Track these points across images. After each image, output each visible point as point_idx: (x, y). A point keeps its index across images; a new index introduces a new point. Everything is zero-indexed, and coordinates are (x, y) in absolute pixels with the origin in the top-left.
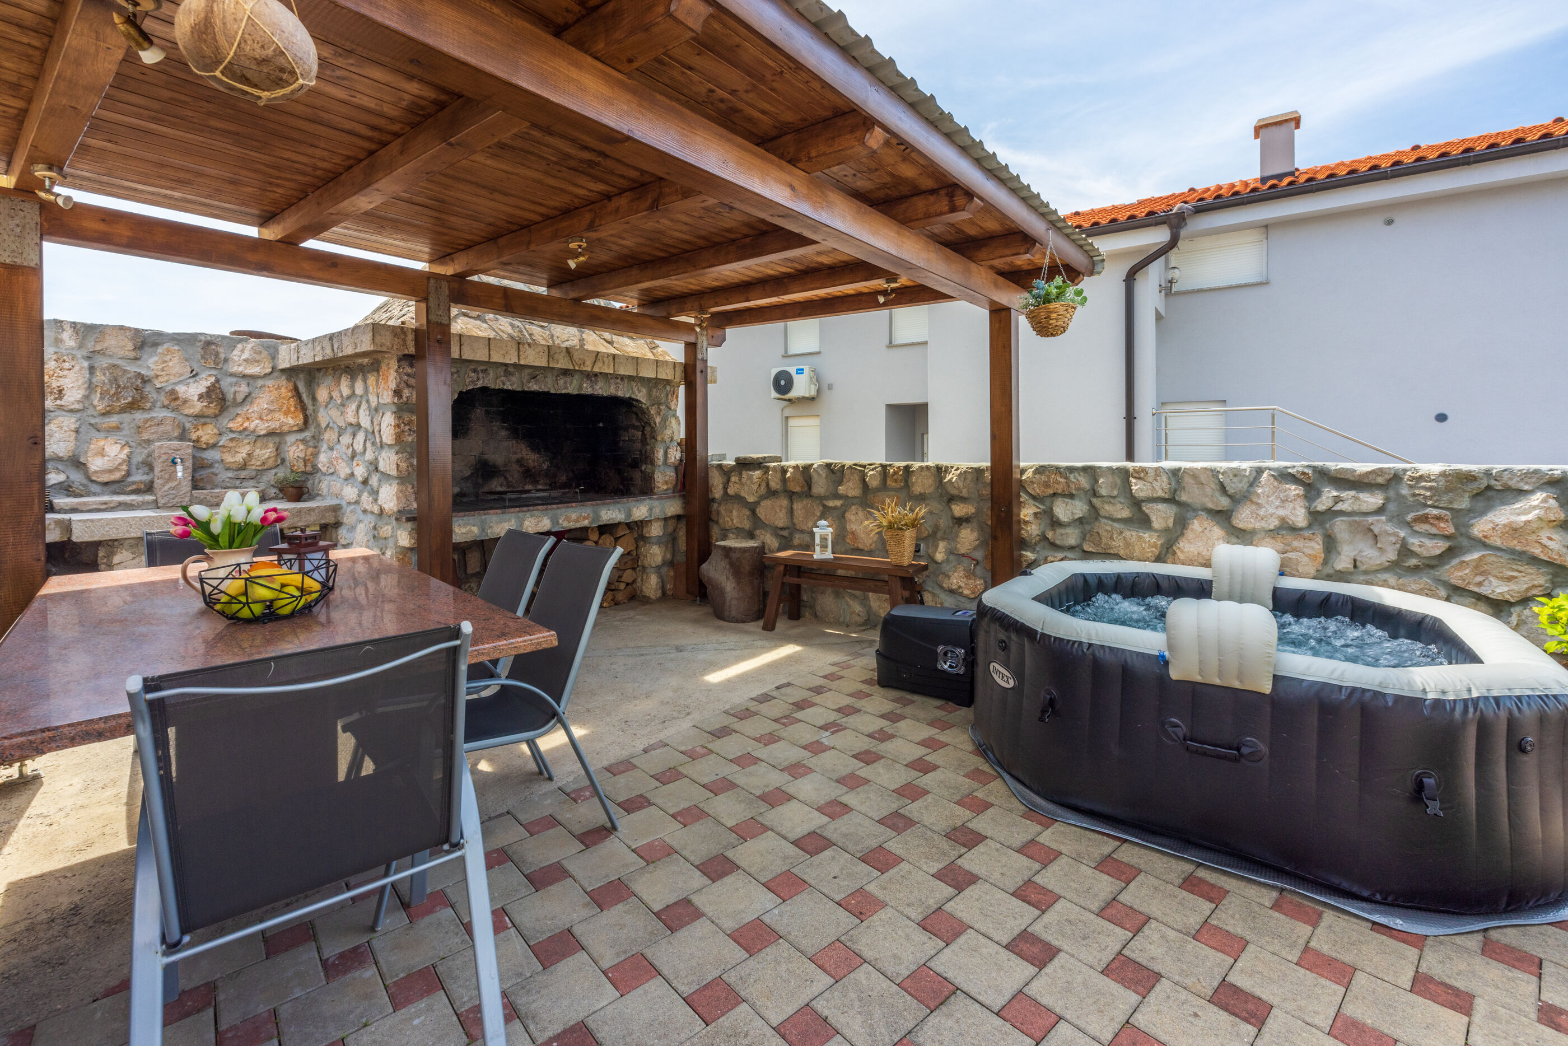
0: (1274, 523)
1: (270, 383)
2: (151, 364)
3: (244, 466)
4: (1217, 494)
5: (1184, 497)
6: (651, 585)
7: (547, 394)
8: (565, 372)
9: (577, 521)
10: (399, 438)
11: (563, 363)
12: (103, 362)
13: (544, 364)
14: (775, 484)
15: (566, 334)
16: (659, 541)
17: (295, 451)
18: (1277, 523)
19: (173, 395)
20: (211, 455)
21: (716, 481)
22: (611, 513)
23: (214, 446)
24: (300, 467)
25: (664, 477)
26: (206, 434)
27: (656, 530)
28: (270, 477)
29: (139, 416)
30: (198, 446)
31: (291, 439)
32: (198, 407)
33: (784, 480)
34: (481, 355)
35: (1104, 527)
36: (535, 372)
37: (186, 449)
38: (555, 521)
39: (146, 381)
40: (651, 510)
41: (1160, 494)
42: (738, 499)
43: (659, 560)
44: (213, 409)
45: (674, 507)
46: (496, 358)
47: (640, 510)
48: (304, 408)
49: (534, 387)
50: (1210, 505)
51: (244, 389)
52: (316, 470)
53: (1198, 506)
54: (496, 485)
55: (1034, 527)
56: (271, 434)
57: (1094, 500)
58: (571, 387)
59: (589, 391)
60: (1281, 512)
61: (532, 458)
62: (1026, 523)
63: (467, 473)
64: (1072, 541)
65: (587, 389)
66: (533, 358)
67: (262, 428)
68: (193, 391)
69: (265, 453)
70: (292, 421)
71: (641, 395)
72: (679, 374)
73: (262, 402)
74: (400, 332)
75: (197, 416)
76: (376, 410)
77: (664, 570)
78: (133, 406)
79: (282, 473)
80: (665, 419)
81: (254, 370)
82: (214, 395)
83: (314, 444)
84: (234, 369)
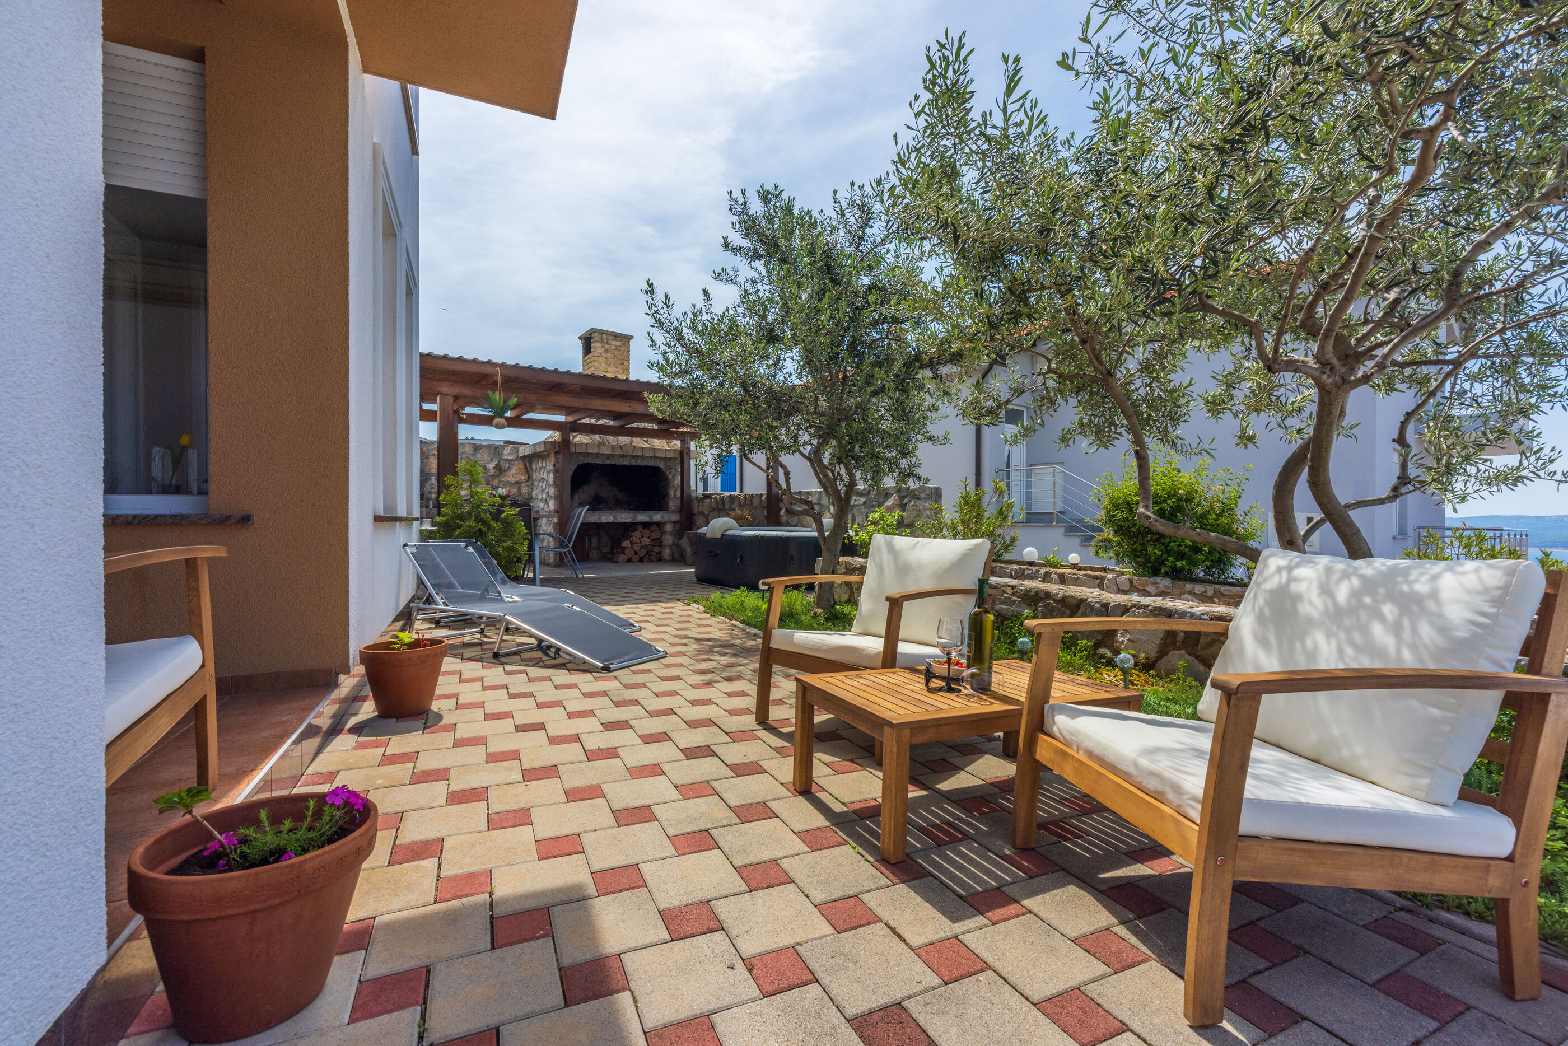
1: (517, 462)
6: (667, 553)
7: (615, 465)
8: (623, 456)
9: (625, 519)
10: (555, 482)
11: (618, 452)
13: (610, 452)
14: (714, 505)
15: (624, 440)
16: (671, 533)
17: (525, 490)
19: (485, 468)
21: (695, 505)
22: (642, 517)
25: (673, 503)
27: (669, 528)
31: (523, 485)
32: (492, 472)
33: (717, 503)
34: (583, 450)
36: (609, 456)
38: (615, 518)
40: (662, 517)
42: (702, 513)
43: (671, 542)
44: (497, 473)
45: (675, 517)
46: (589, 451)
47: (657, 517)
48: (528, 472)
49: (609, 462)
51: (507, 465)
52: (533, 499)
54: (602, 506)
56: (516, 483)
58: (626, 462)
59: (635, 463)
61: (620, 495)
65: (633, 462)
66: (605, 450)
67: (513, 480)
68: (491, 466)
70: (523, 478)
71: (662, 465)
72: (677, 455)
73: (513, 471)
74: (554, 443)
75: (493, 476)
76: (549, 472)
77: (674, 547)
79: (520, 499)
80: (674, 476)
81: (510, 458)
82: (498, 467)
83: (531, 487)
84: (505, 457)
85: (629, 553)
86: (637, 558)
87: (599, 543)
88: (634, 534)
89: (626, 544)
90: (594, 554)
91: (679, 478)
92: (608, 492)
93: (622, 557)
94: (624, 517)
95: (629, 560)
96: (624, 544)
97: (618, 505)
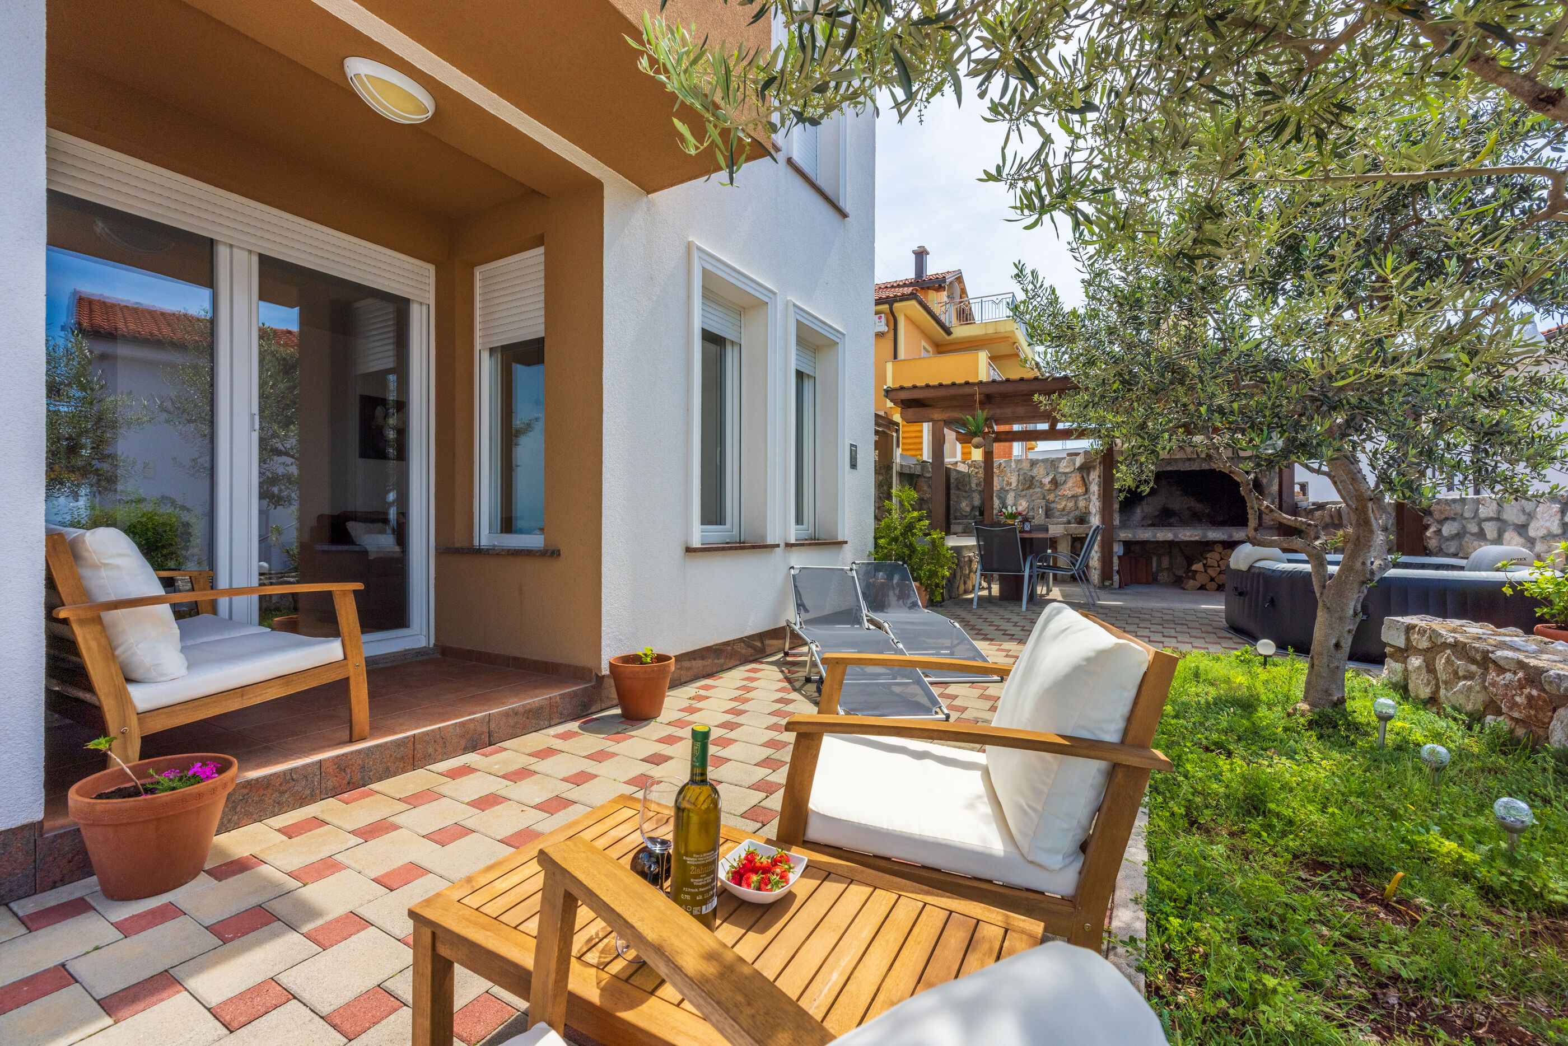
0: (1544, 531)
1: (1073, 475)
2: (1035, 472)
3: (1064, 510)
4: (1521, 513)
5: (1505, 517)
9: (1191, 536)
10: (1099, 495)
12: (1022, 472)
17: (1084, 503)
18: (1545, 532)
19: (1041, 483)
20: (1053, 505)
22: (1215, 534)
23: (1053, 502)
24: (1084, 510)
26: (1051, 497)
28: (1072, 514)
29: (1031, 491)
30: (1047, 501)
31: (1081, 498)
32: (1048, 487)
35: (1468, 538)
37: (1043, 503)
38: (1175, 535)
39: (1033, 477)
41: (1492, 515)
44: (1053, 487)
47: (1240, 534)
48: (1086, 485)
50: (1516, 521)
51: (1064, 478)
52: (1089, 513)
53: (1510, 522)
54: (1172, 520)
55: (1433, 541)
56: (1073, 496)
57: (1464, 522)
58: (1195, 467)
59: (1207, 467)
60: (1547, 524)
61: (1198, 507)
62: (1430, 538)
63: (1157, 513)
64: (1452, 550)
67: (1069, 493)
68: (1046, 480)
69: (1071, 504)
70: (1080, 490)
73: (1070, 484)
74: (1098, 452)
75: (1048, 490)
76: (1096, 484)
78: (1029, 488)
79: (1077, 513)
80: (1271, 481)
81: (1067, 470)
82: (1054, 482)
83: (1089, 500)
84: (1061, 470)
85: (1202, 579)
86: (1214, 585)
87: (1171, 563)
88: (1209, 555)
89: (1197, 567)
90: (1163, 576)
91: (1276, 481)
92: (1179, 502)
93: (1191, 583)
94: (1188, 534)
95: (1202, 588)
96: (1194, 567)
97: (1195, 519)
